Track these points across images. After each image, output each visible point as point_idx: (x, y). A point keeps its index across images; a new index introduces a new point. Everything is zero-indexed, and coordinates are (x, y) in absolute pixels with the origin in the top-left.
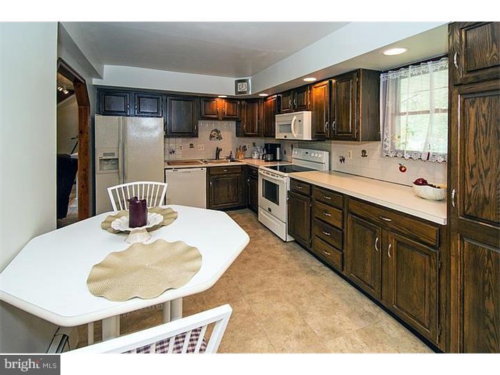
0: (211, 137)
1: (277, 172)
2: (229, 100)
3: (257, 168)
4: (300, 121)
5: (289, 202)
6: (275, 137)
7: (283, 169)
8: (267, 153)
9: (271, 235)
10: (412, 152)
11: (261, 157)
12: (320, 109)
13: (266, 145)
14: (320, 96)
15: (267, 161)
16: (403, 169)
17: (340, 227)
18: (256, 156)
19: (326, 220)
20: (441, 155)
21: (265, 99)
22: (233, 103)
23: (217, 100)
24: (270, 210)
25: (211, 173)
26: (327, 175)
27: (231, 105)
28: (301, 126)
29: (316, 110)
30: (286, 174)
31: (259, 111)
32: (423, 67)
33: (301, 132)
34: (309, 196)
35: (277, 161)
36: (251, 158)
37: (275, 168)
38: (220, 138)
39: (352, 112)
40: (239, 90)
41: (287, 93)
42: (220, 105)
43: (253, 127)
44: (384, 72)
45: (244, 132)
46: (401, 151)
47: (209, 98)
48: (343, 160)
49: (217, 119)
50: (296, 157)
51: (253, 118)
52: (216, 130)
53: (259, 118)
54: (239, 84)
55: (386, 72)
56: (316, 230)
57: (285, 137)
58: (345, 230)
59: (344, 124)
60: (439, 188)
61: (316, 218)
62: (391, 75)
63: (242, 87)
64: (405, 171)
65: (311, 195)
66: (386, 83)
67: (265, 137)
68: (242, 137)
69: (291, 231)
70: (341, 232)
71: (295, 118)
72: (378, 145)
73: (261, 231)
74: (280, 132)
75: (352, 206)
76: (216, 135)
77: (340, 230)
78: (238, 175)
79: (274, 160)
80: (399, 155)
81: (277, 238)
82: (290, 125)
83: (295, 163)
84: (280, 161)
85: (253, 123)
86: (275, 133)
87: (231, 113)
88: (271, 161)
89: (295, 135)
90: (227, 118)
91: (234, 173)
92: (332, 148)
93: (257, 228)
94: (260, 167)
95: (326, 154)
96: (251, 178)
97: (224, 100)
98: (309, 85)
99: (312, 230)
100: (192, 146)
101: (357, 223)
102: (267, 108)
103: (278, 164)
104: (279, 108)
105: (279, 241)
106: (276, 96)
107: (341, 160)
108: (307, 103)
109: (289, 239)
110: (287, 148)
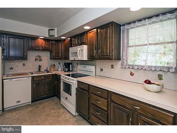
0: (36, 59)
1: (70, 78)
2: (45, 39)
3: (61, 76)
4: (82, 50)
5: (76, 94)
6: (69, 59)
7: (73, 76)
8: (66, 67)
9: (67, 113)
10: (138, 65)
11: (62, 70)
12: (92, 44)
13: (65, 63)
14: (92, 37)
15: (65, 71)
16: (132, 74)
17: (106, 110)
18: (60, 69)
19: (98, 105)
20: (153, 67)
21: (64, 40)
22: (48, 42)
23: (39, 39)
24: (66, 98)
25: (34, 80)
26: (94, 78)
27: (47, 43)
28: (82, 53)
29: (90, 44)
30: (75, 79)
31: (61, 46)
32: (143, 22)
33: (82, 56)
34: (88, 91)
35: (70, 71)
36: (58, 70)
37: (69, 75)
38: (41, 60)
39: (109, 45)
40: (50, 35)
41: (75, 37)
42: (41, 42)
43: (58, 54)
44: (123, 25)
45: (54, 57)
46: (131, 65)
47: (34, 38)
48: (102, 70)
49: (39, 50)
50: (79, 69)
51: (58, 50)
52: (39, 56)
53: (61, 50)
54: (50, 31)
55: (124, 25)
56: (92, 111)
57: (74, 59)
58: (109, 112)
59: (105, 51)
60: (158, 85)
61: (92, 103)
62: (126, 27)
63: (52, 33)
64: (133, 75)
65: (89, 90)
66: (123, 31)
67: (64, 59)
68: (52, 59)
69: (78, 110)
70: (106, 113)
71: (79, 49)
72: (120, 62)
73: (62, 110)
74: (72, 57)
75: (114, 98)
76: (39, 59)
77: (106, 111)
78: (50, 80)
79: (69, 71)
80: (131, 67)
81: (70, 114)
82: (77, 52)
83: (79, 72)
84: (72, 71)
85: (58, 52)
86: (69, 57)
87: (47, 46)
88: (67, 71)
89: (79, 58)
90: (45, 49)
91: (48, 79)
92: (97, 64)
93: (60, 109)
94: (62, 75)
95: (94, 67)
96: (57, 80)
97: (42, 40)
98: (86, 32)
99: (90, 110)
100: (24, 65)
101: (117, 108)
102: (65, 45)
103: (71, 73)
104: (71, 44)
105: (71, 116)
106: (70, 38)
107: (101, 70)
108: (85, 41)
109: (77, 114)
110: (75, 65)
